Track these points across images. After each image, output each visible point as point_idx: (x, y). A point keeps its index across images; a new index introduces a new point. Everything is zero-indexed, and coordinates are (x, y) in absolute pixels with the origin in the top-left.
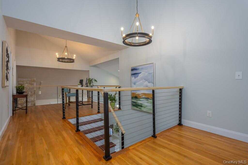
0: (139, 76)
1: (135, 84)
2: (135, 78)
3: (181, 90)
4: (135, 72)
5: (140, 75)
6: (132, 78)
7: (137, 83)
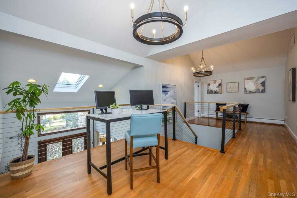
0: (168, 94)
1: (165, 101)
2: (165, 95)
3: (185, 103)
4: (165, 89)
5: (169, 92)
6: (163, 95)
7: (167, 100)
